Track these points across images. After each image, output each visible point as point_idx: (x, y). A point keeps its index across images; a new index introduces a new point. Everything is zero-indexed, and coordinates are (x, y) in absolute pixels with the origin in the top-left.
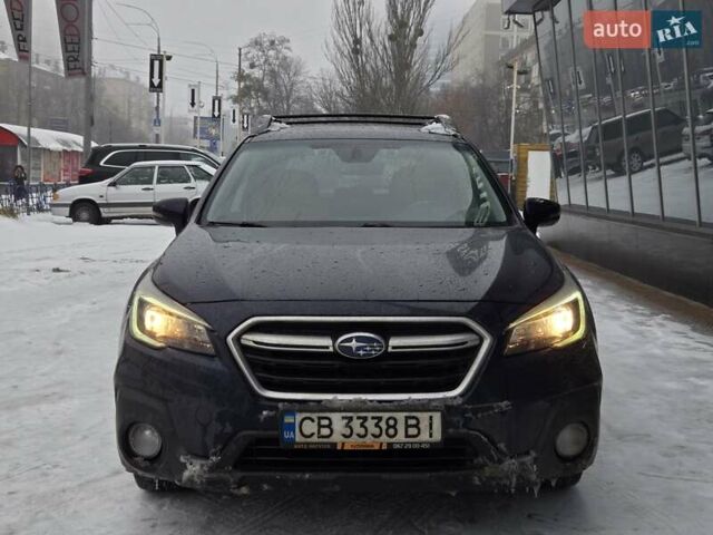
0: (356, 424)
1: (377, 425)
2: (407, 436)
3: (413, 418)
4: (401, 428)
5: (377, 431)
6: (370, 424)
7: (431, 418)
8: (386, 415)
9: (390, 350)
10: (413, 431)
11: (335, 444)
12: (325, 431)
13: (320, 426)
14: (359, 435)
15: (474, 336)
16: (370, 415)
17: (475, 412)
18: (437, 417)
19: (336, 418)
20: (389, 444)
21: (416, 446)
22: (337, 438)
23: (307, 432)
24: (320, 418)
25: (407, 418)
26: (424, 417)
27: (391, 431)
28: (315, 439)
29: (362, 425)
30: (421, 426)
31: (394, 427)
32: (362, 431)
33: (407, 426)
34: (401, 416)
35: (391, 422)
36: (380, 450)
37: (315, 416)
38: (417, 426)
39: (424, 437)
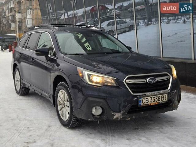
0: (153, 99)
2: (162, 100)
5: (157, 100)
7: (166, 95)
8: (158, 96)
11: (149, 104)
12: (147, 101)
13: (146, 100)
14: (153, 101)
16: (155, 96)
17: (172, 93)
18: (167, 95)
19: (149, 98)
20: (159, 103)
21: (163, 102)
22: (149, 103)
23: (144, 102)
24: (146, 98)
26: (164, 95)
27: (159, 100)
28: (145, 104)
29: (154, 99)
31: (159, 99)
33: (162, 98)
34: (161, 96)
36: (157, 104)
37: (145, 98)
38: (163, 98)
39: (165, 100)
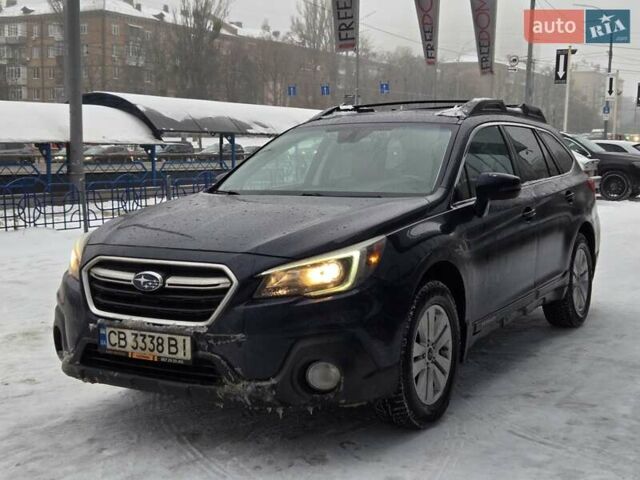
0: (140, 339)
1: (152, 342)
2: (170, 353)
3: (173, 339)
4: (166, 345)
5: (151, 346)
6: (148, 340)
7: (184, 341)
8: (157, 335)
9: (167, 286)
10: (173, 349)
11: (127, 353)
12: (123, 343)
13: (120, 339)
14: (141, 348)
15: (227, 281)
16: (148, 334)
17: (216, 339)
18: (188, 340)
19: (128, 333)
20: (159, 358)
21: (175, 361)
22: (129, 349)
23: (113, 342)
24: (120, 333)
25: (170, 339)
26: (180, 339)
27: (160, 348)
28: (117, 348)
29: (143, 341)
30: (178, 346)
31: (162, 344)
32: (143, 345)
33: (170, 345)
34: (166, 337)
35: (160, 341)
36: (153, 362)
37: (116, 330)
38: (175, 346)
39: (180, 355)
